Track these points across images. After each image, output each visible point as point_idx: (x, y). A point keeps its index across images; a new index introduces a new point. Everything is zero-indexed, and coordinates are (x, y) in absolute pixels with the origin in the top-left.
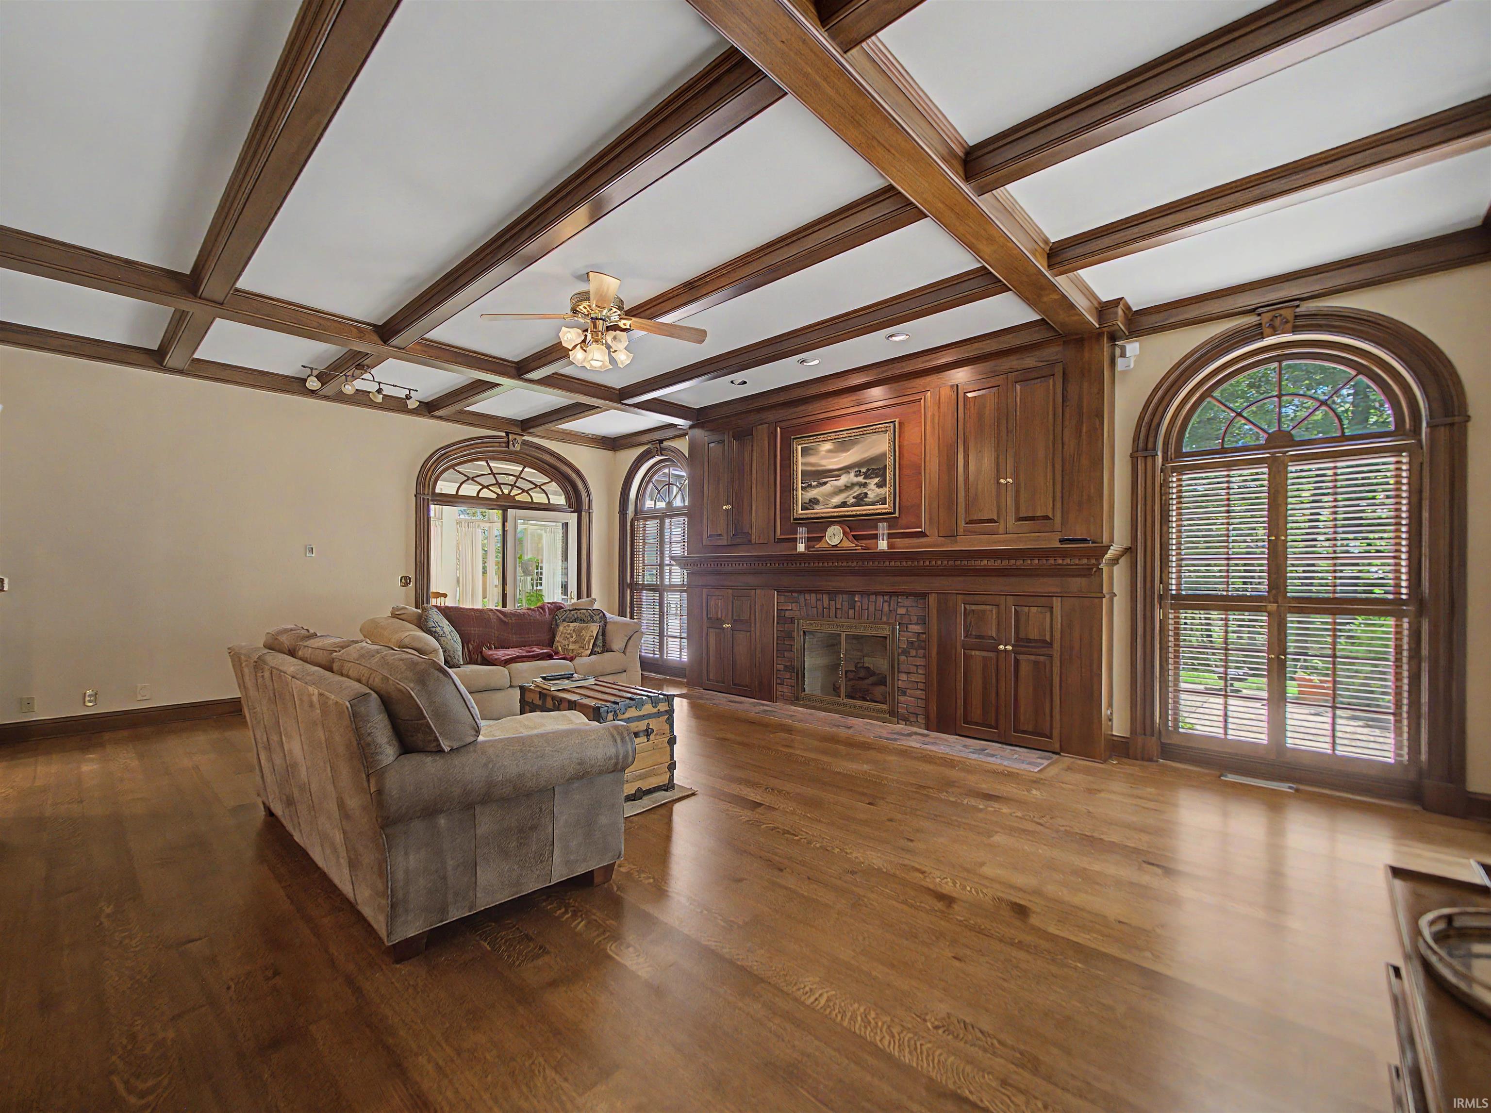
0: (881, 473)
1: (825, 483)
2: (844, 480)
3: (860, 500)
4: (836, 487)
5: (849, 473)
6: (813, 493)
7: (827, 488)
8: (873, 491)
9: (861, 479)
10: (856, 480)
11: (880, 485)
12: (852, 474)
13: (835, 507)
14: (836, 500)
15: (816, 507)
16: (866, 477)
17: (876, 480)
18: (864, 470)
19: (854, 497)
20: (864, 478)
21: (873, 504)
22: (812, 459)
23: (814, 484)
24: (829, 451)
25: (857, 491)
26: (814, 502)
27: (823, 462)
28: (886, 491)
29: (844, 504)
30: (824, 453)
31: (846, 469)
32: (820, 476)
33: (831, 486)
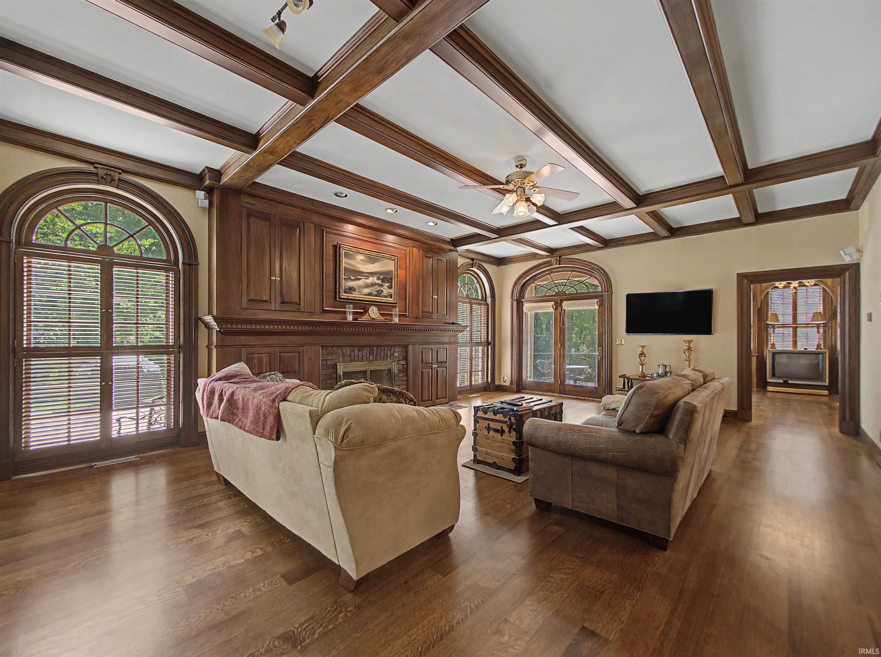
0: (390, 281)
1: (360, 279)
2: (370, 280)
3: (379, 293)
4: (366, 283)
5: (374, 277)
6: (351, 284)
7: (361, 283)
8: (386, 291)
9: (380, 282)
10: (377, 281)
11: (390, 287)
12: (376, 278)
13: (365, 295)
14: (366, 291)
15: (354, 292)
16: (383, 281)
17: (387, 284)
18: (381, 277)
19: (376, 291)
20: (381, 282)
21: (386, 297)
22: (352, 262)
23: (352, 278)
24: (362, 260)
25: (377, 288)
26: (351, 289)
27: (359, 266)
28: (392, 291)
29: (370, 294)
30: (359, 260)
31: (372, 274)
32: (357, 274)
33: (363, 282)
